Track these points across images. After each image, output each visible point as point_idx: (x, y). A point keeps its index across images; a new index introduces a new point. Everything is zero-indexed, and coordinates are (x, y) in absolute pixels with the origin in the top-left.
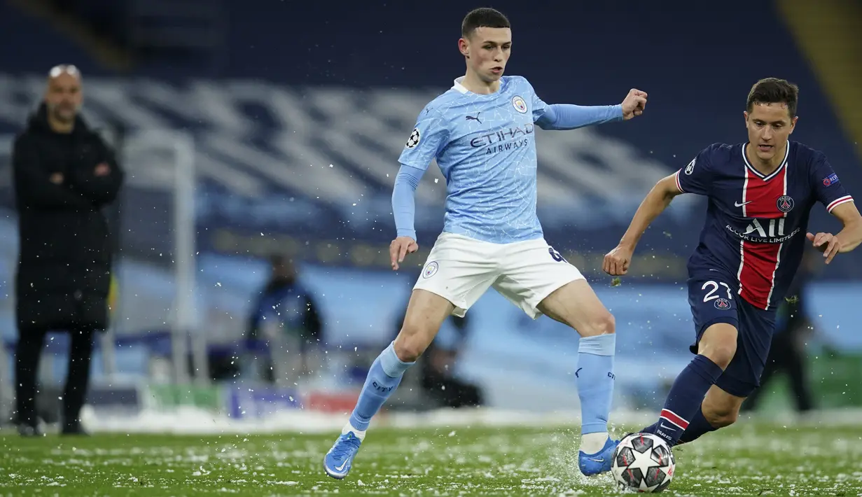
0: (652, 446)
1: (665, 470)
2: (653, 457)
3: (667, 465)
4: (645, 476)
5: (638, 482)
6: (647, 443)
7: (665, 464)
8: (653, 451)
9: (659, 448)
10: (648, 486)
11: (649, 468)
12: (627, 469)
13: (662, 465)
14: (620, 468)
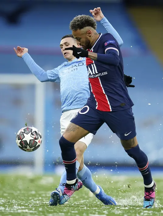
0: (32, 131)
1: (37, 141)
2: (32, 136)
3: (38, 139)
4: (29, 144)
5: (26, 146)
6: (29, 130)
7: (37, 138)
8: (32, 134)
9: (35, 132)
10: (30, 148)
11: (30, 140)
12: (21, 141)
13: (36, 139)
14: (19, 140)
